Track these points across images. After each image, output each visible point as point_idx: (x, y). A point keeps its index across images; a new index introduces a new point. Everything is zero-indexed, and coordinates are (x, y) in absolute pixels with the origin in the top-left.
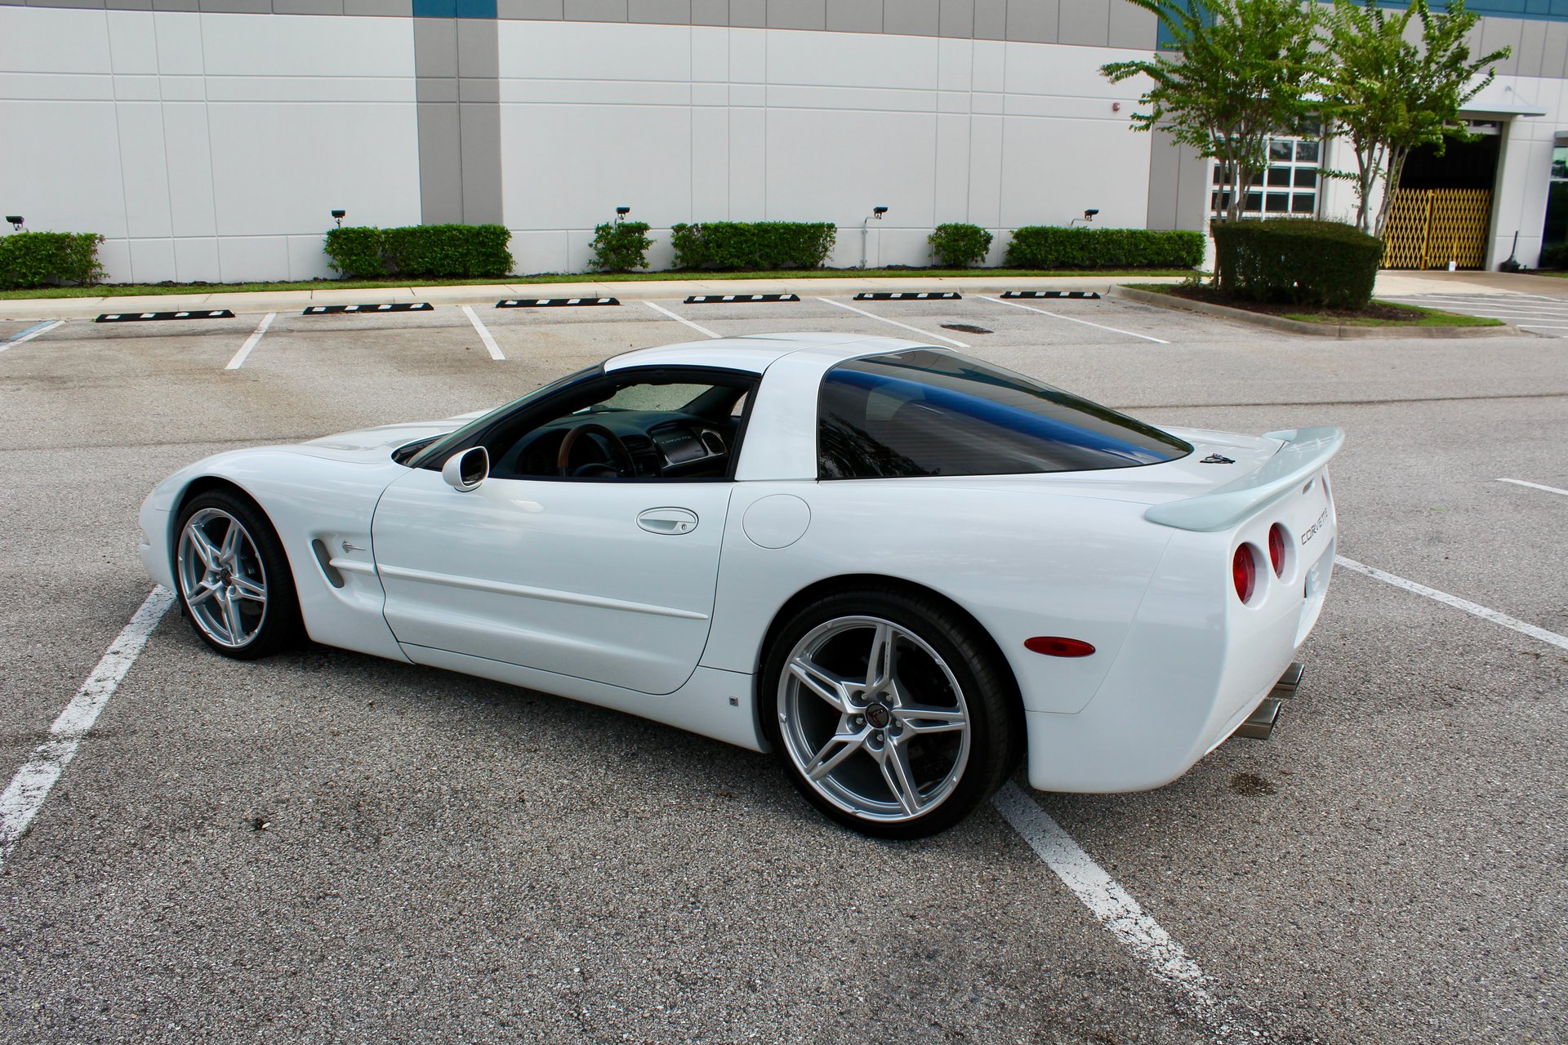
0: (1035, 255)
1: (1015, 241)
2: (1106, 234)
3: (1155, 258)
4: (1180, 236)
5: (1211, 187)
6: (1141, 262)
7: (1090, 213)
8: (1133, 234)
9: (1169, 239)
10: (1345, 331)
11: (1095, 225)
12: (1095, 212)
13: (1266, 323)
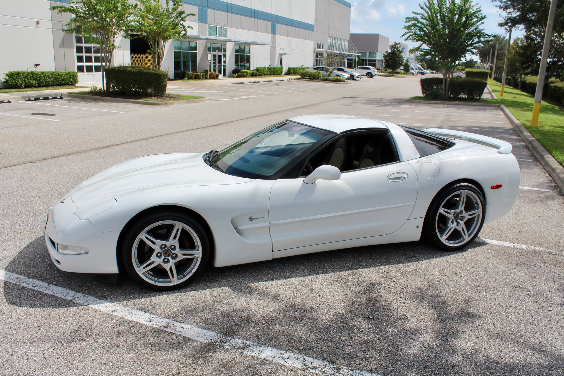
0: (16, 83)
1: (7, 78)
2: (43, 73)
3: (62, 82)
4: (69, 73)
5: (76, 55)
6: (57, 84)
7: (37, 65)
8: (53, 73)
9: (66, 74)
10: (167, 103)
11: (38, 70)
12: (39, 65)
13: (138, 103)
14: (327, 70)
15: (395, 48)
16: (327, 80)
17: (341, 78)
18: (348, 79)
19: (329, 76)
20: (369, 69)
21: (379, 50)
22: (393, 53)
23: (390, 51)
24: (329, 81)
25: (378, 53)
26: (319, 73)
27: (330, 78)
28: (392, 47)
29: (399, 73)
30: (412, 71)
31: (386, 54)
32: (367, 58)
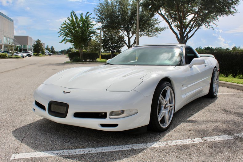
14: (10, 53)
15: (38, 42)
16: (11, 58)
17: (18, 56)
18: (22, 57)
19: (12, 56)
20: (29, 52)
21: (28, 44)
22: (37, 45)
23: (36, 44)
24: (13, 58)
25: (28, 46)
26: (6, 54)
27: (13, 56)
28: (37, 42)
29: (40, 55)
30: (45, 54)
31: (34, 45)
32: (23, 48)
